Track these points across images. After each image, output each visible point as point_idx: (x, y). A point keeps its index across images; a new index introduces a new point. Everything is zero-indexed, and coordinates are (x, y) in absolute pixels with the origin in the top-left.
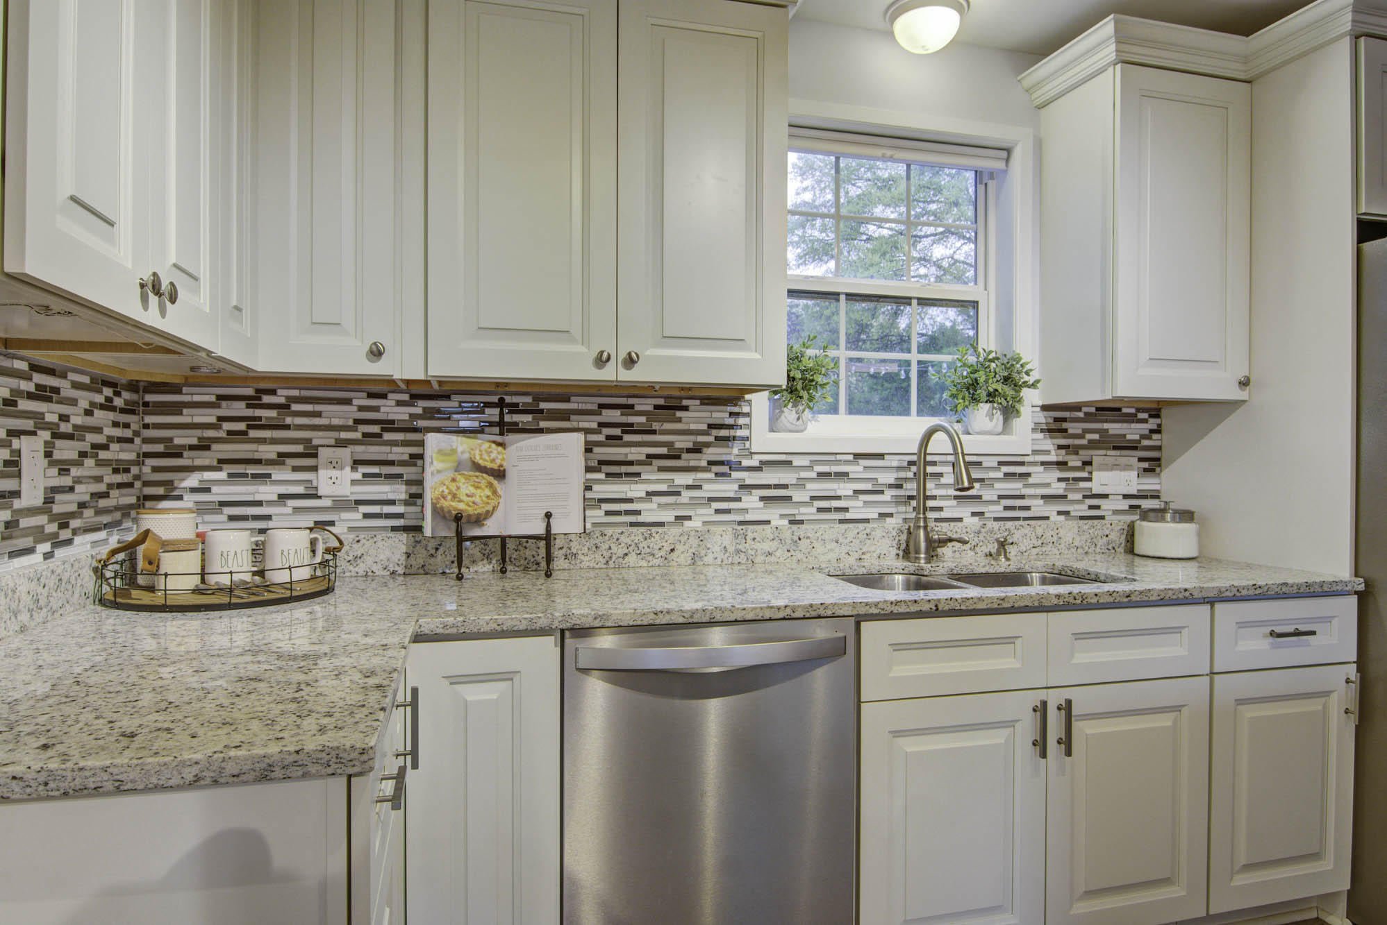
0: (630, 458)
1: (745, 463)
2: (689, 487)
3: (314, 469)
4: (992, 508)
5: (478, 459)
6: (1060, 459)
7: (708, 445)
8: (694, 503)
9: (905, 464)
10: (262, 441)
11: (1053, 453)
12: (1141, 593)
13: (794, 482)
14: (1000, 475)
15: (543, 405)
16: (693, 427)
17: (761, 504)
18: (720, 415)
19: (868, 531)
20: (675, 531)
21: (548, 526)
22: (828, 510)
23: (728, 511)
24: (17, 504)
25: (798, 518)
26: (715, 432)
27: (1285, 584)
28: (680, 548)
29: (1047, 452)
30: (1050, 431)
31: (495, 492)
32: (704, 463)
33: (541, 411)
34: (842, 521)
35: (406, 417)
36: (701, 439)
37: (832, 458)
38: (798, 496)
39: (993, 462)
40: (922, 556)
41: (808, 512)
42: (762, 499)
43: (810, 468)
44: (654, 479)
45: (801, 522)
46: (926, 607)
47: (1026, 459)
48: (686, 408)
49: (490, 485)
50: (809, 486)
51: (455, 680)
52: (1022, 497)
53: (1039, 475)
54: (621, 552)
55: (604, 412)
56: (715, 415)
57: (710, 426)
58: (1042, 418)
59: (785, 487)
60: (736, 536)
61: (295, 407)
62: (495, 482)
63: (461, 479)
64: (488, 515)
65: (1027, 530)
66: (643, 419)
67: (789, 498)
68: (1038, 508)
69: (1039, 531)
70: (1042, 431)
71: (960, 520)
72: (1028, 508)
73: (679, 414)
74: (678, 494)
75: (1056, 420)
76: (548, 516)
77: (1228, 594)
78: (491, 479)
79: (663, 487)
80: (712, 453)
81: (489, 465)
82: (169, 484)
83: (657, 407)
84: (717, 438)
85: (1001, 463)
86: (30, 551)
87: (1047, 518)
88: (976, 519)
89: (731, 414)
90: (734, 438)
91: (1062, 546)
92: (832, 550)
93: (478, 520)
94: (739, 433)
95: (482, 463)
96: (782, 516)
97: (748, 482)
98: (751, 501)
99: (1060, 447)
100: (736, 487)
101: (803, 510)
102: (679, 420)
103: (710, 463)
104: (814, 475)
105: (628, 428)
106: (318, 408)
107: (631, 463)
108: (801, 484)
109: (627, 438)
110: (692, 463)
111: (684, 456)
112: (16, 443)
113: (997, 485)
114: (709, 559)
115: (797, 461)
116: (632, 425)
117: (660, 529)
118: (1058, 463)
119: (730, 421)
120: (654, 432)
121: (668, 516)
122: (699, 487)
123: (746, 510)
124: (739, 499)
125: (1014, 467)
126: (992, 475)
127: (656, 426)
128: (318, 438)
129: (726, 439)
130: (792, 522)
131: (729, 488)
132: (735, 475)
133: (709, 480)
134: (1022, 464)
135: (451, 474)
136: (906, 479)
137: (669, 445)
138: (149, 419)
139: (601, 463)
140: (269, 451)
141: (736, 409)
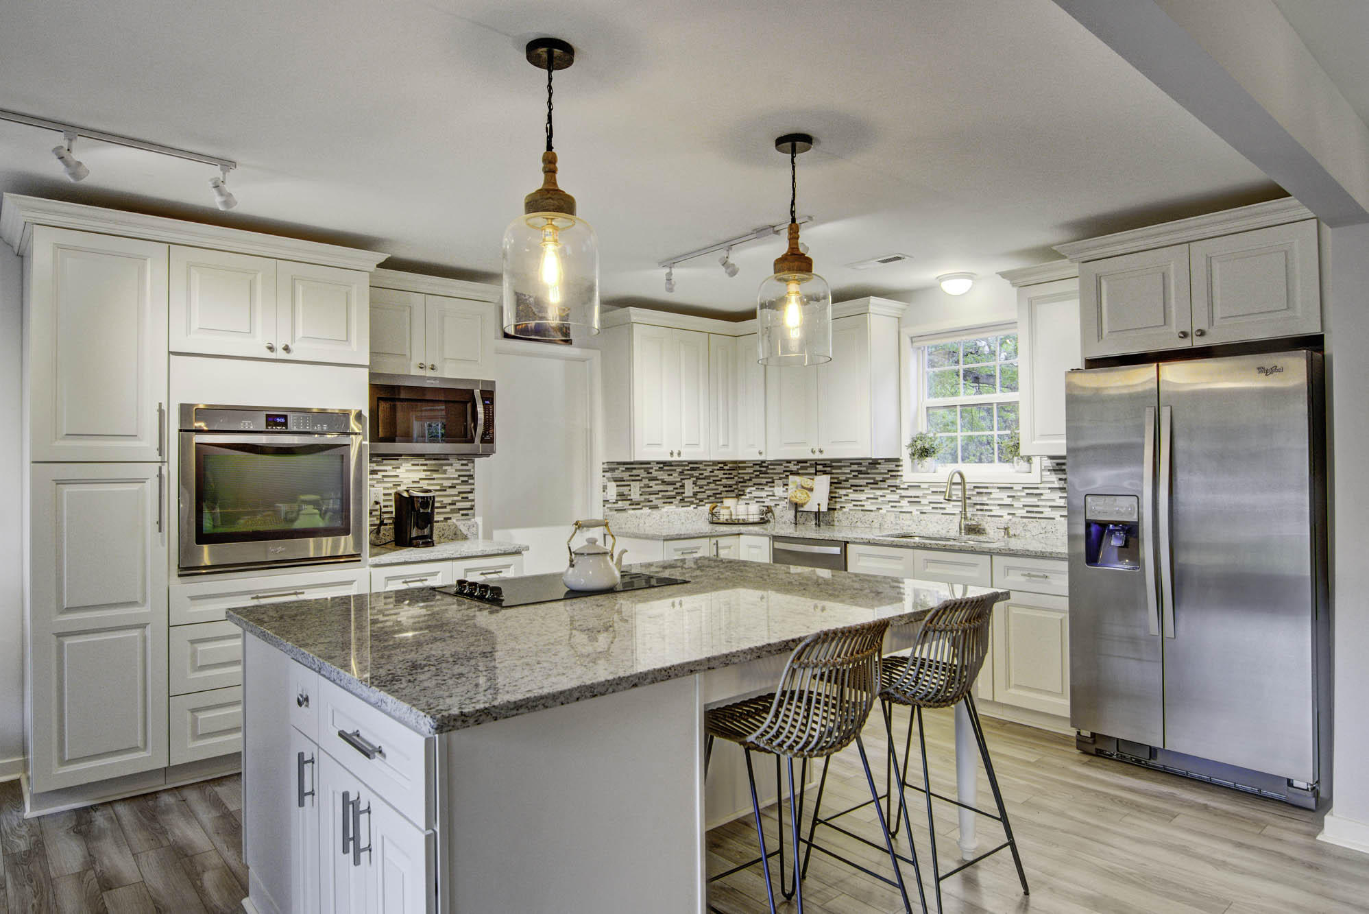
0: (861, 484)
1: (902, 486)
2: (881, 496)
3: (773, 487)
4: (1020, 511)
5: (803, 485)
6: (1061, 486)
7: (888, 479)
8: (883, 503)
9: (972, 488)
10: (762, 478)
11: (1056, 482)
12: (951, 545)
13: (922, 495)
14: (1024, 494)
15: (834, 464)
16: (882, 471)
17: (908, 504)
18: (892, 466)
19: (951, 519)
20: (877, 513)
21: (819, 509)
22: (937, 508)
23: (895, 507)
24: (684, 495)
25: (924, 511)
26: (891, 473)
27: (1028, 551)
28: (875, 521)
29: (1053, 482)
30: (1054, 470)
31: (808, 496)
32: (886, 486)
33: (833, 466)
34: (943, 514)
35: (796, 469)
36: (885, 476)
37: (938, 484)
38: (924, 501)
39: (1019, 487)
40: (963, 531)
41: (928, 509)
42: (909, 502)
43: (928, 489)
44: (869, 492)
45: (925, 513)
46: (866, 541)
47: (1039, 486)
48: (880, 464)
49: (807, 493)
50: (928, 497)
51: (750, 547)
52: (1038, 506)
53: (1047, 494)
54: (856, 520)
55: (853, 466)
56: (891, 466)
57: (889, 471)
58: (1048, 463)
59: (918, 497)
60: (896, 517)
61: (770, 467)
62: (808, 492)
63: (798, 492)
64: (805, 504)
65: (1036, 524)
66: (865, 468)
67: (920, 502)
68: (1048, 512)
69: (1044, 526)
70: (1049, 470)
71: (1001, 516)
72: (1042, 512)
73: (877, 466)
74: (877, 499)
75: (1058, 464)
76: (819, 505)
77: (994, 551)
78: (807, 491)
79: (872, 496)
80: (890, 482)
81: (807, 486)
82: (743, 491)
83: (869, 463)
84: (891, 476)
85: (1023, 488)
86: (689, 506)
87: (1054, 518)
88: (1010, 517)
89: (896, 466)
90: (898, 476)
91: (1059, 534)
92: (935, 526)
93: (802, 505)
94: (899, 473)
95: (805, 486)
96: (917, 510)
97: (903, 495)
98: (904, 502)
99: (1060, 479)
100: (898, 497)
101: (925, 508)
102: (877, 468)
103: (889, 486)
104: (930, 492)
105: (860, 472)
106: (775, 467)
107: (861, 486)
108: (924, 496)
109: (860, 476)
110: (882, 486)
111: (879, 483)
112: (683, 481)
113: (1022, 500)
114: (886, 526)
115: (923, 486)
116: (861, 471)
117: (868, 513)
118: (1060, 488)
119: (896, 469)
120: (868, 474)
121: (874, 508)
122: (884, 496)
123: (901, 507)
124: (899, 502)
125: (1032, 490)
126: (1019, 494)
127: (869, 471)
128: (776, 477)
129: (895, 476)
130: (921, 513)
131: (895, 497)
132: (898, 491)
133: (888, 494)
134: (1037, 488)
135: (795, 489)
136: (973, 495)
137: (874, 479)
138: (740, 471)
139: (852, 486)
140: (764, 481)
141: (898, 464)
